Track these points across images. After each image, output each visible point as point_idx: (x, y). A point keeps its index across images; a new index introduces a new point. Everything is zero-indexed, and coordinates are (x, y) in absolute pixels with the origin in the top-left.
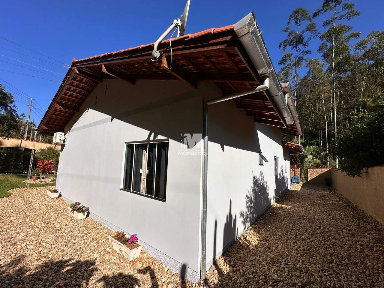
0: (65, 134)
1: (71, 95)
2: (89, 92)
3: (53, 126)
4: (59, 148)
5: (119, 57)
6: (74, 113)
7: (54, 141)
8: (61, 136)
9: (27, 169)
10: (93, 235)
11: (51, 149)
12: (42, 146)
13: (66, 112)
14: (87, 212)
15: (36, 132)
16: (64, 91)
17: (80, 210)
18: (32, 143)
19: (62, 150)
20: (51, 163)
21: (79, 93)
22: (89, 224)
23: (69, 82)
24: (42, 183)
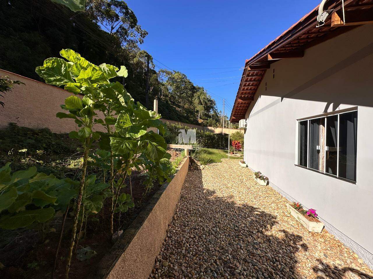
0: (246, 121)
1: (247, 89)
2: (260, 81)
3: (238, 116)
4: (243, 131)
5: (282, 41)
6: (251, 102)
7: (239, 126)
8: (243, 122)
9: (227, 147)
10: (273, 199)
11: (238, 133)
12: (232, 131)
13: (245, 103)
14: (267, 180)
15: (229, 122)
16: (243, 87)
17: (261, 178)
18: (228, 130)
19: (245, 133)
20: (239, 143)
21: (252, 85)
22: (269, 190)
23: (245, 80)
24: (236, 157)
